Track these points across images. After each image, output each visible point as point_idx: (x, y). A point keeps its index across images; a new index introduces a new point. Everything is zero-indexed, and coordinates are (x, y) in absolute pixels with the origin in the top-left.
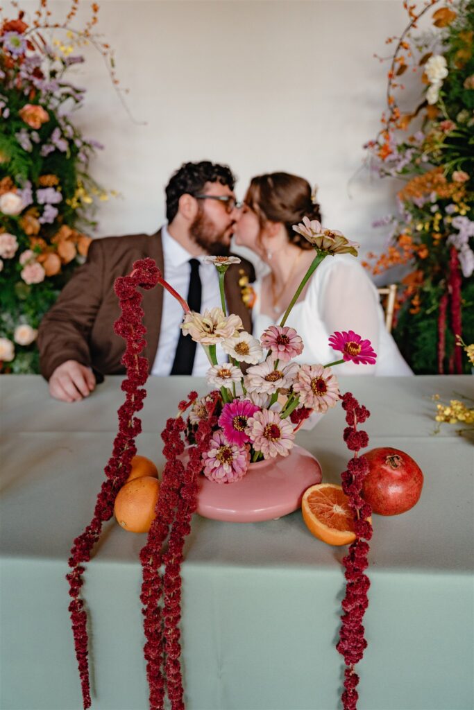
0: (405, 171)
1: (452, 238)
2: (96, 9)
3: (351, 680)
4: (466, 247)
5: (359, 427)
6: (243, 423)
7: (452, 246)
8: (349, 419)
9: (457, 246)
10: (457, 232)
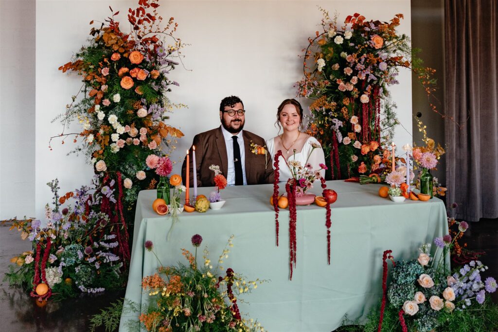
0: (310, 96)
1: (333, 126)
2: (176, 26)
3: (329, 232)
4: (338, 131)
5: (324, 184)
6: (304, 183)
7: (333, 130)
8: (322, 182)
9: (335, 130)
10: (335, 124)
